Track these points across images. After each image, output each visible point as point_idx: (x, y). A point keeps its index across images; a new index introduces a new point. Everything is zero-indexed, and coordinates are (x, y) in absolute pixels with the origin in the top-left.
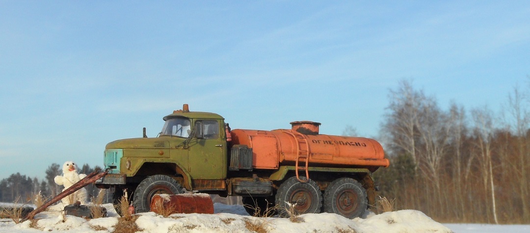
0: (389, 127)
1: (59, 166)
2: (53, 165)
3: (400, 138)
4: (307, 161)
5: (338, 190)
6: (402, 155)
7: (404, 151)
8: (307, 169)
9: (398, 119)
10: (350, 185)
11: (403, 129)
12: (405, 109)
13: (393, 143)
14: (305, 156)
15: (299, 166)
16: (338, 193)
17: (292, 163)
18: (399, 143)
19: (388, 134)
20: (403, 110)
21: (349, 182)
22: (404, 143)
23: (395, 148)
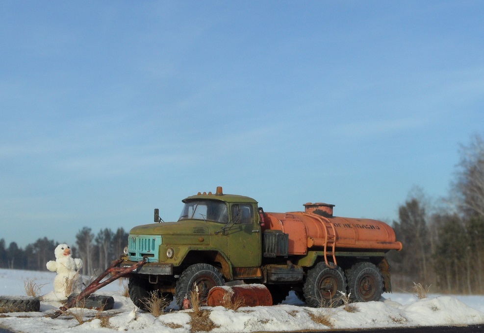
0: (460, 186)
1: (90, 230)
2: (84, 228)
3: (473, 198)
4: (333, 246)
5: (360, 274)
6: (475, 218)
7: (477, 214)
8: (334, 254)
9: (470, 178)
10: (369, 269)
11: (475, 189)
12: (478, 167)
13: (465, 205)
14: (332, 241)
15: (327, 251)
16: (360, 278)
17: (320, 248)
18: (471, 204)
19: (460, 195)
20: (475, 168)
21: (369, 266)
22: (478, 205)
23: (467, 211)
